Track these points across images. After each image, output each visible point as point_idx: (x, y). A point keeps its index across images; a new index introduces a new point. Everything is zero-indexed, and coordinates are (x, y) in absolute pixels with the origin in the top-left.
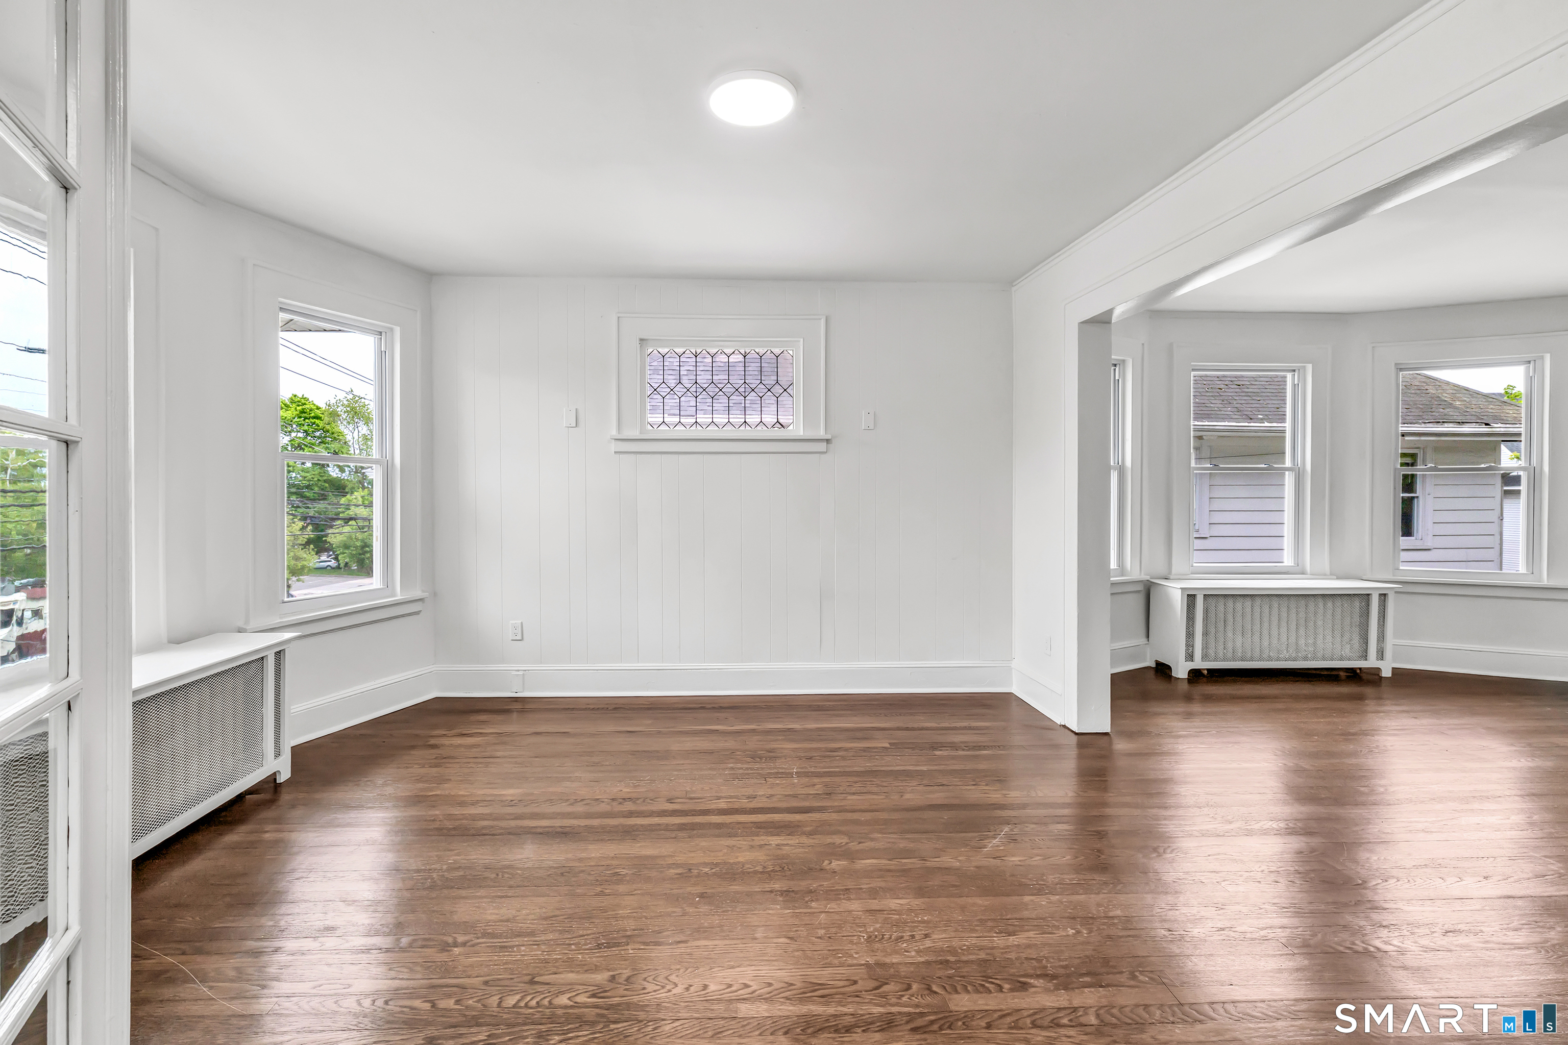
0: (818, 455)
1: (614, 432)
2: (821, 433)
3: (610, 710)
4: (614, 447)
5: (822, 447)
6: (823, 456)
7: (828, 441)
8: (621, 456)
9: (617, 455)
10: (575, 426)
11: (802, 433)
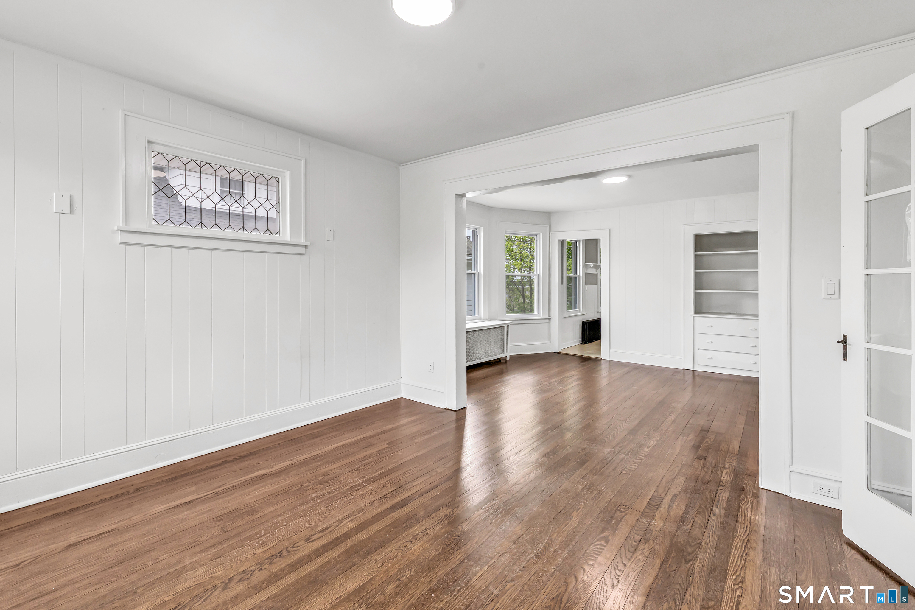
0: (299, 256)
1: (120, 223)
2: (302, 241)
3: (132, 493)
4: (119, 237)
5: (302, 250)
6: (302, 257)
7: (306, 246)
8: (128, 247)
9: (123, 246)
10: (69, 212)
11: (289, 240)
